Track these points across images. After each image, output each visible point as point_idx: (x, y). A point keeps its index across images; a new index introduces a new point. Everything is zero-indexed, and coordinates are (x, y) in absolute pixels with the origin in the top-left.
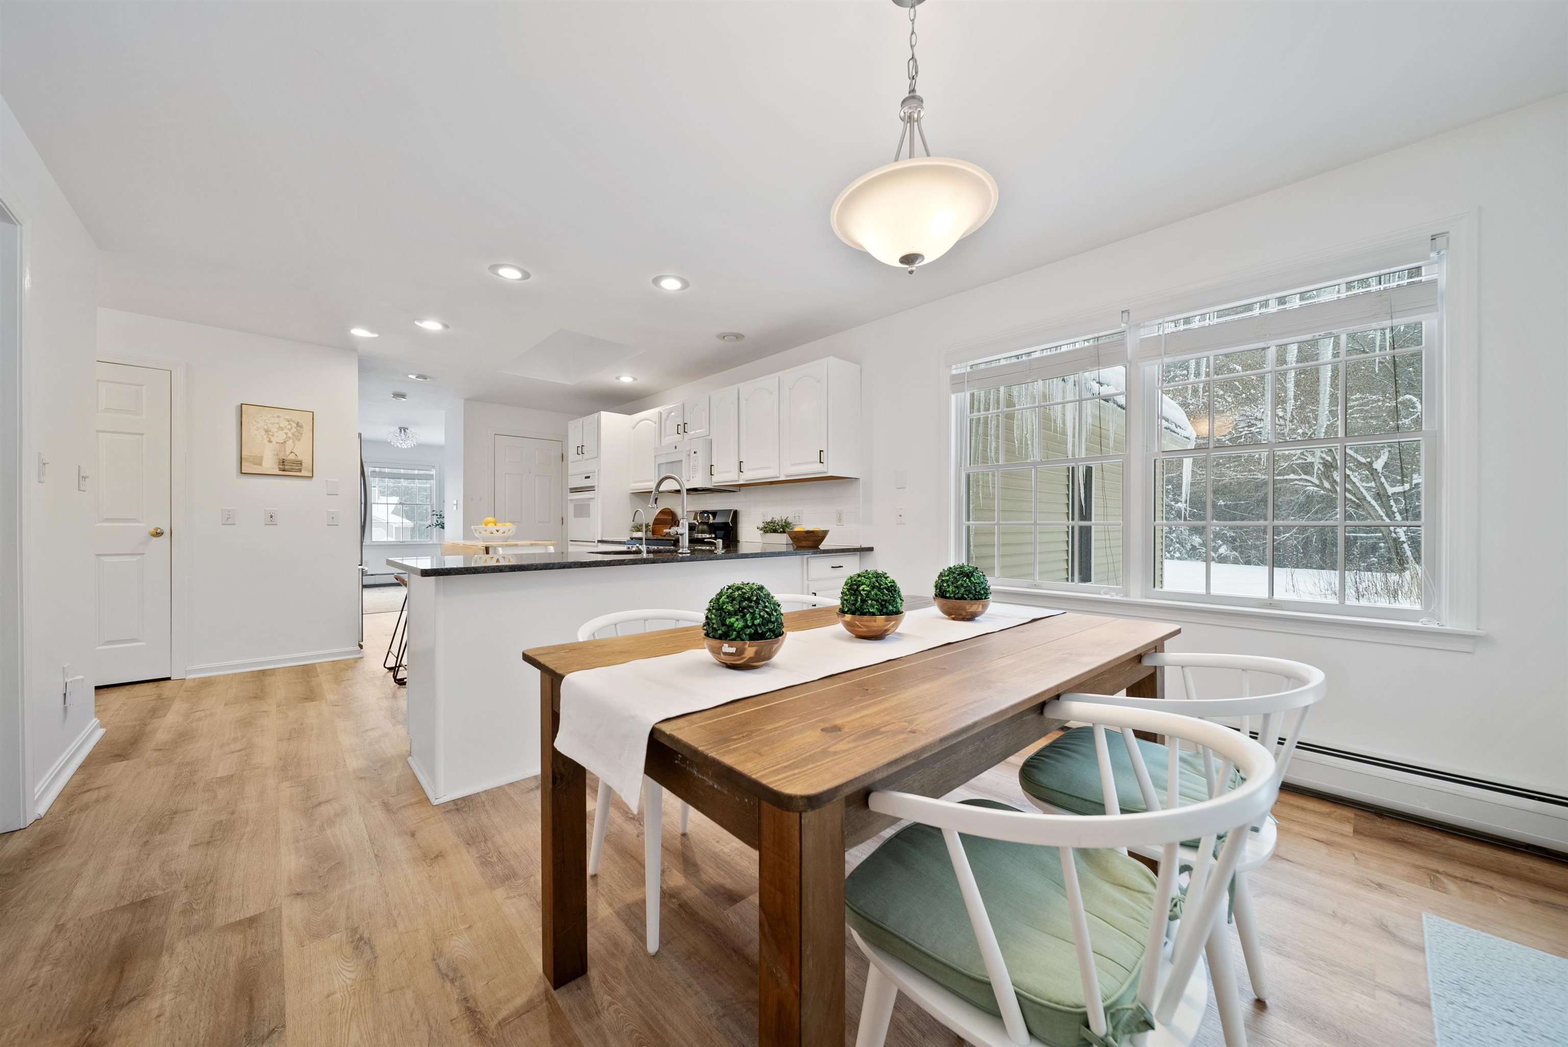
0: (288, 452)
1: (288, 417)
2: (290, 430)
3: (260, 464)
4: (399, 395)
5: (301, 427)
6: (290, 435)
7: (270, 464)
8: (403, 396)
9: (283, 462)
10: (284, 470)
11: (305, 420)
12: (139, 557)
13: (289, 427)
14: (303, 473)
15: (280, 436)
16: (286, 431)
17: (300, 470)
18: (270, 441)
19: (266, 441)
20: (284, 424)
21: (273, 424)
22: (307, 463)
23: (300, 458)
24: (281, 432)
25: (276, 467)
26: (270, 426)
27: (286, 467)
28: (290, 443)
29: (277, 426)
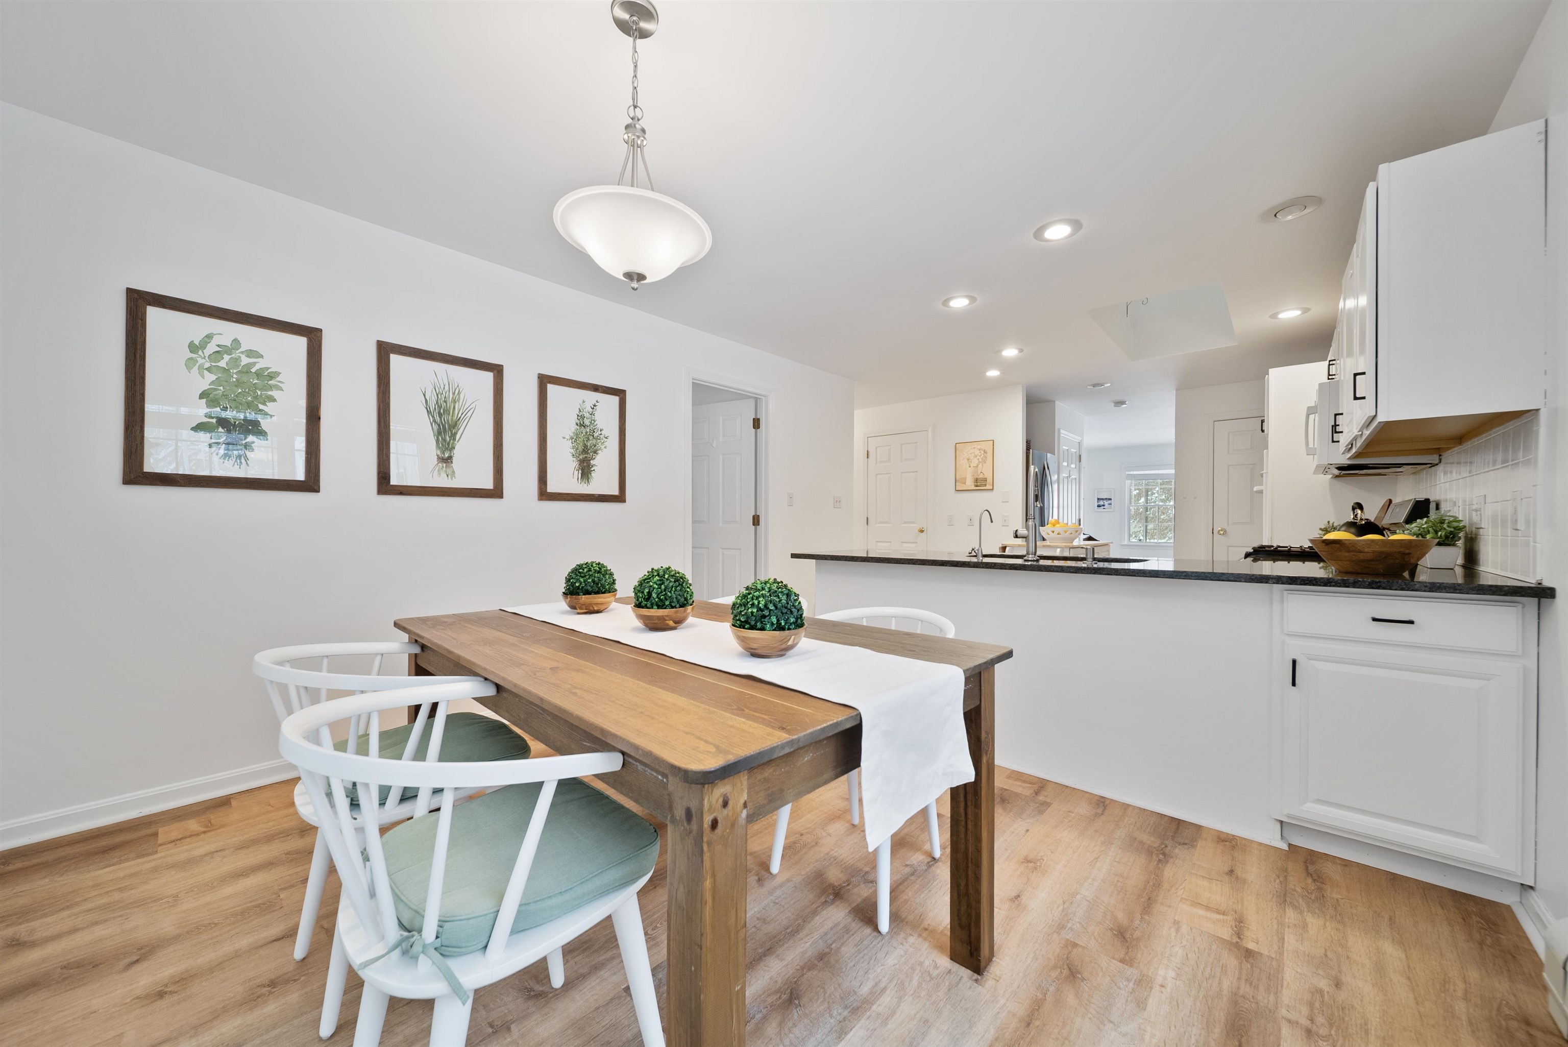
0: (979, 472)
1: (979, 447)
2: (980, 456)
3: (965, 483)
4: (1120, 403)
5: (986, 453)
6: (980, 460)
7: (970, 484)
8: (1123, 403)
9: (976, 480)
10: (977, 486)
11: (988, 447)
12: (915, 544)
13: (980, 454)
14: (988, 487)
15: (975, 462)
16: (978, 457)
17: (985, 485)
18: (970, 467)
19: (968, 467)
20: (977, 452)
21: (971, 454)
22: (990, 480)
23: (986, 476)
24: (976, 459)
25: (973, 484)
26: (970, 455)
27: (978, 484)
28: (980, 466)
29: (973, 455)
